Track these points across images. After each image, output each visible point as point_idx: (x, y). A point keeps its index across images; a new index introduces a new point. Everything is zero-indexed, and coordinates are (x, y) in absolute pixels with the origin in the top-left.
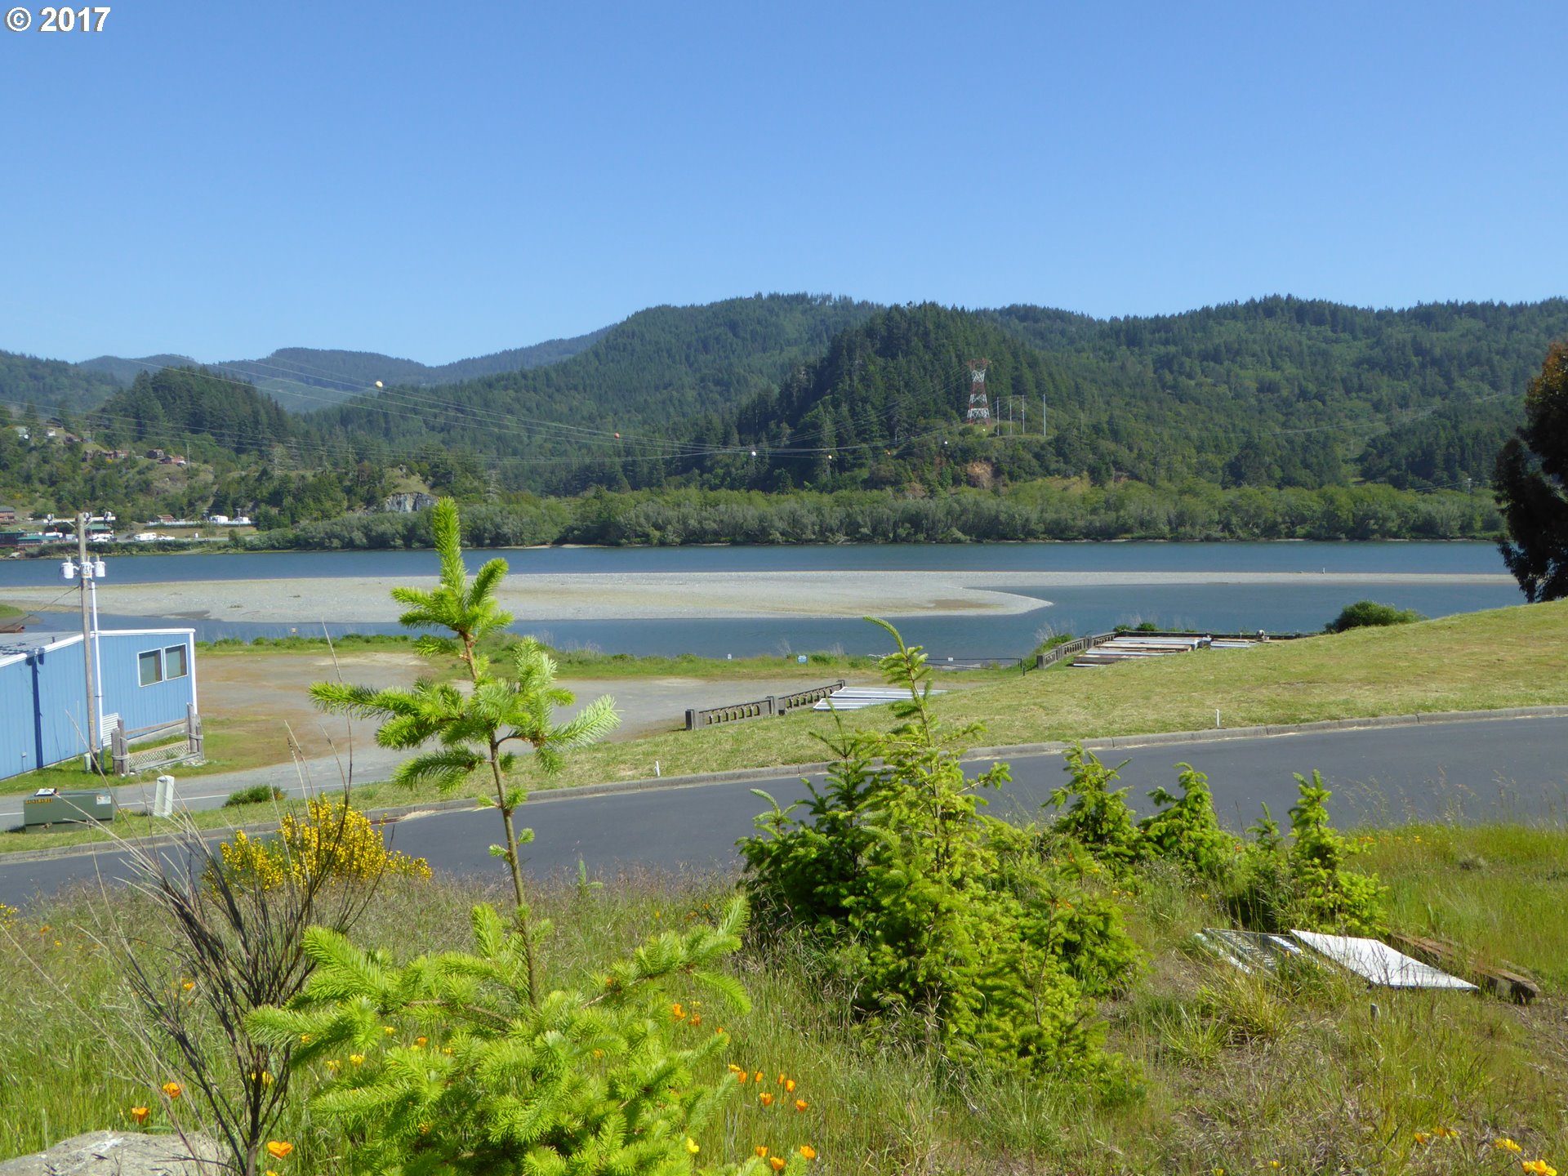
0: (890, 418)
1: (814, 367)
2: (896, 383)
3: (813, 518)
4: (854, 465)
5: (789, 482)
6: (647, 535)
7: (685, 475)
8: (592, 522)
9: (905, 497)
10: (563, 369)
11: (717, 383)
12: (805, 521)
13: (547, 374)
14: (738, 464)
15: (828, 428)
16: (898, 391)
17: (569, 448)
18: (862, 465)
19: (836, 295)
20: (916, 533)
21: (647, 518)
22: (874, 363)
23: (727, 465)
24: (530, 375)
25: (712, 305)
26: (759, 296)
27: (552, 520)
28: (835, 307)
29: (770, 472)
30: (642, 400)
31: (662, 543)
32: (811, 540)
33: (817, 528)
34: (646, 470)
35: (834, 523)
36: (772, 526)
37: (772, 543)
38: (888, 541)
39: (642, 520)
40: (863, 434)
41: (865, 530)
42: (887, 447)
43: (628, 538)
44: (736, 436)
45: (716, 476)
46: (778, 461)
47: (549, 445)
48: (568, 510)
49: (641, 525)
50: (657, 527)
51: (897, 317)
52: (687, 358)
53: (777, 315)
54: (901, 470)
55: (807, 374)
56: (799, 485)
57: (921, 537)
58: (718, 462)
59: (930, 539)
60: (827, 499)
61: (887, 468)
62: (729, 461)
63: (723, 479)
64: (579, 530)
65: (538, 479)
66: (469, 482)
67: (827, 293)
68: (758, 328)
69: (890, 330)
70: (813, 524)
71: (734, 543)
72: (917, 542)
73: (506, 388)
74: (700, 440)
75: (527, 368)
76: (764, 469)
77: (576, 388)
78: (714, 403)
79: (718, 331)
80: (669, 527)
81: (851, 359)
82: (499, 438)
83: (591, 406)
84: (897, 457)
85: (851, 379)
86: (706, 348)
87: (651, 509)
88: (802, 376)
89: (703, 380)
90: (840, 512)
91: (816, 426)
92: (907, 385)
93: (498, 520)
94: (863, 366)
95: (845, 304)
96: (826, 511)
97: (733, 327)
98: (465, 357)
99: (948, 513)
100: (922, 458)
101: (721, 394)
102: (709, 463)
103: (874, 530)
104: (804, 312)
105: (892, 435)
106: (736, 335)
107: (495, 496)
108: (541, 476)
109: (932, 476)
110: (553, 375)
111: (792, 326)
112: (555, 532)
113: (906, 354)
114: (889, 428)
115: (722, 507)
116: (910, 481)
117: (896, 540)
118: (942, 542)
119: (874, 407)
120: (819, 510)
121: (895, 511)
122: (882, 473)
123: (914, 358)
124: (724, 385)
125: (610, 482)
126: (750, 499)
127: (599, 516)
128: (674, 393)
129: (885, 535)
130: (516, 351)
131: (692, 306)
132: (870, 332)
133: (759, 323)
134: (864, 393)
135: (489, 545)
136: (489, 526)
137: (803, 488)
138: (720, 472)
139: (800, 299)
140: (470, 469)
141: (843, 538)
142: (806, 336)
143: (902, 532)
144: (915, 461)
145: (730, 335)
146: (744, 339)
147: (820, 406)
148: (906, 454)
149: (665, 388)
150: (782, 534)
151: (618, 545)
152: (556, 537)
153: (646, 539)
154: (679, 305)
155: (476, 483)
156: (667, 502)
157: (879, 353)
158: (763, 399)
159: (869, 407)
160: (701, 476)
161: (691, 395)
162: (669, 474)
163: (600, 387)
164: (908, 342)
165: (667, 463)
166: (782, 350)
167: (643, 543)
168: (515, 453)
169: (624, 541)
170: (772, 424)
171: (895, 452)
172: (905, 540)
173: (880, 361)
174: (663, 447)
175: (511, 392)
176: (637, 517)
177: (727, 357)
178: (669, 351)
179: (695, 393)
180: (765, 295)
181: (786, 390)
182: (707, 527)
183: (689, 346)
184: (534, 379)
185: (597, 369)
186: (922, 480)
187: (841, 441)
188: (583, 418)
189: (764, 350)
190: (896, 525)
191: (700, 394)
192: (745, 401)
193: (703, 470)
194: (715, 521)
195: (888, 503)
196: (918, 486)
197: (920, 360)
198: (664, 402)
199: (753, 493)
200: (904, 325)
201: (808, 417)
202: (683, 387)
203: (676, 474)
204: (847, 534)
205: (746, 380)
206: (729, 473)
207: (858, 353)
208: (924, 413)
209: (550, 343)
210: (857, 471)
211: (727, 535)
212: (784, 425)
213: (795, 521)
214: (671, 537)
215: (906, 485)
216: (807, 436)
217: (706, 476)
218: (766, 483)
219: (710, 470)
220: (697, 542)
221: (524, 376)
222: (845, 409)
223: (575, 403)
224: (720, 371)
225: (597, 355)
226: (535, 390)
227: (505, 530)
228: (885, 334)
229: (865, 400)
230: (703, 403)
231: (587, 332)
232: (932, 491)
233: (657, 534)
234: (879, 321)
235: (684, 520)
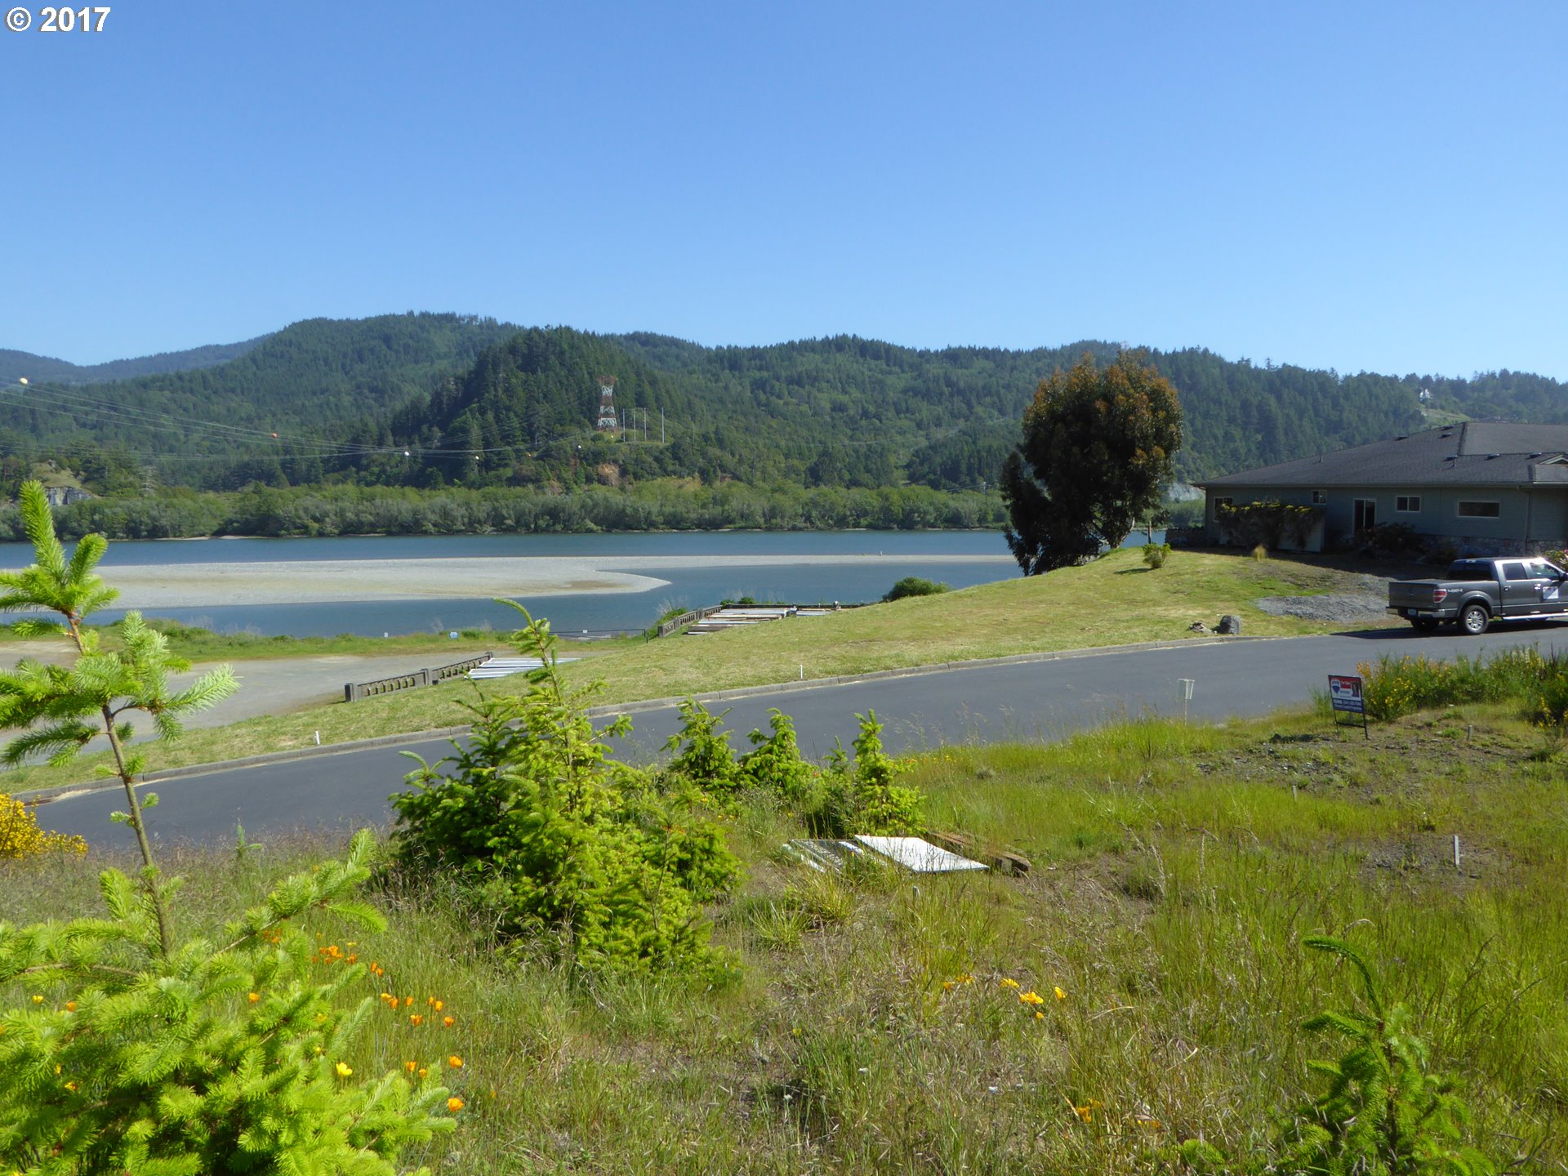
0: (531, 425)
1: (463, 379)
2: (536, 395)
3: (463, 511)
4: (499, 465)
5: (440, 479)
6: (305, 527)
7: (342, 473)
8: (252, 515)
9: (544, 493)
10: (221, 372)
11: (372, 390)
12: (455, 513)
13: (204, 377)
14: (393, 463)
15: (475, 433)
16: (538, 402)
17: (227, 446)
18: (506, 465)
19: (482, 316)
20: (554, 524)
21: (306, 510)
22: (516, 377)
23: (382, 464)
24: (187, 377)
25: (367, 320)
26: (411, 313)
27: (211, 513)
28: (481, 326)
29: (422, 470)
30: (300, 403)
31: (321, 534)
32: (459, 532)
33: (466, 520)
34: (304, 467)
35: (482, 515)
36: (425, 518)
37: (426, 533)
38: (529, 531)
39: (301, 513)
40: (507, 438)
41: (509, 522)
42: (530, 450)
43: (287, 529)
44: (391, 438)
45: (372, 474)
46: (429, 461)
47: (207, 443)
48: (226, 504)
49: (300, 518)
50: (315, 519)
51: (534, 334)
52: (343, 366)
53: (429, 332)
54: (541, 470)
55: (456, 384)
56: (449, 482)
57: (559, 527)
58: (373, 461)
59: (567, 529)
60: (474, 494)
61: (528, 468)
62: (384, 460)
63: (379, 476)
64: (237, 522)
65: (196, 474)
66: (122, 477)
67: (473, 313)
68: (411, 342)
69: (530, 348)
70: (463, 517)
71: (390, 534)
72: (555, 532)
73: (161, 389)
74: (356, 441)
75: (183, 370)
76: (416, 468)
77: (233, 390)
78: (370, 408)
79: (373, 343)
80: (327, 519)
81: (495, 372)
82: (155, 436)
83: (248, 408)
84: (537, 459)
85: (496, 390)
86: (361, 359)
87: (308, 502)
88: (452, 386)
89: (358, 387)
90: (487, 506)
91: (464, 430)
92: (545, 396)
93: (155, 513)
94: (507, 380)
95: (490, 324)
96: (474, 505)
97: (387, 340)
98: (118, 358)
99: (582, 507)
100: (559, 459)
101: (375, 400)
102: (364, 462)
103: (518, 521)
104: (453, 330)
105: (533, 439)
106: (389, 348)
107: (152, 491)
108: (198, 472)
109: (568, 475)
110: (211, 378)
111: (442, 341)
112: (215, 525)
113: (544, 370)
114: (530, 433)
115: (378, 501)
116: (549, 479)
117: (537, 530)
118: (577, 531)
119: (517, 415)
120: (468, 505)
121: (535, 505)
122: (524, 472)
123: (551, 374)
124: (379, 392)
125: (269, 477)
126: (404, 495)
127: (258, 509)
128: (332, 399)
129: (527, 526)
130: (172, 354)
131: (348, 320)
132: (513, 350)
133: (411, 337)
134: (507, 403)
135: (146, 537)
136: (145, 519)
137: (454, 484)
138: (376, 470)
139: (449, 318)
140: (125, 465)
141: (490, 529)
142: (454, 351)
143: (542, 523)
144: (553, 462)
145: (384, 347)
146: (397, 352)
147: (468, 414)
148: (545, 456)
149: (322, 393)
150: (434, 525)
151: (277, 536)
152: (215, 529)
153: (305, 530)
154: (335, 318)
155: (131, 479)
156: (325, 497)
157: (522, 368)
158: (415, 406)
159: (511, 414)
160: (357, 473)
161: (347, 400)
162: (327, 472)
163: (258, 390)
164: (546, 359)
165: (325, 461)
166: (432, 362)
167: (302, 534)
168: (171, 450)
169: (283, 532)
170: (424, 428)
171: (535, 454)
172: (546, 530)
173: (522, 375)
174: (321, 447)
175: (167, 393)
176: (296, 510)
177: (381, 367)
178: (326, 360)
179: (351, 399)
180: (416, 313)
181: (437, 398)
182: (363, 519)
183: (345, 355)
184: (190, 381)
185: (255, 374)
186: (559, 479)
187: (487, 444)
188: (241, 419)
189: (416, 362)
190: (536, 517)
191: (355, 400)
192: (399, 406)
193: (359, 468)
194: (371, 514)
195: (531, 499)
196: (556, 484)
197: (557, 374)
198: (321, 406)
199: (407, 489)
200: (543, 345)
201: (457, 422)
202: (339, 393)
203: (334, 471)
204: (493, 525)
205: (399, 389)
206: (384, 471)
207: (502, 367)
208: (560, 421)
209: (206, 348)
210: (502, 471)
211: (383, 526)
212: (435, 429)
213: (445, 513)
214: (329, 529)
215: (545, 483)
216: (456, 440)
217: (363, 473)
218: (419, 480)
219: (366, 468)
220: (354, 532)
221: (180, 378)
222: (490, 416)
223: (233, 405)
224: (375, 379)
225: (254, 360)
226: (192, 391)
227: (163, 522)
228: (526, 352)
229: (508, 409)
230: (359, 408)
232: (568, 488)
233: (316, 525)
234: (520, 341)
235: (341, 513)
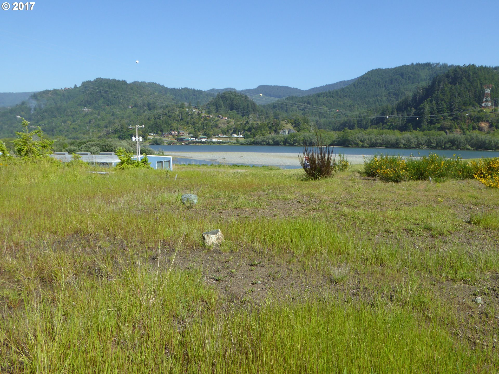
0: (451, 106)
1: (425, 89)
2: (455, 94)
3: (415, 140)
4: (436, 123)
5: (411, 127)
6: (358, 144)
7: (377, 125)
8: (341, 139)
9: (453, 133)
10: (343, 90)
11: (394, 94)
12: (412, 141)
13: (337, 92)
14: (396, 121)
15: (427, 109)
16: (455, 96)
17: (342, 116)
18: (439, 122)
19: (441, 63)
20: (453, 146)
21: (358, 138)
22: (447, 87)
23: (392, 122)
24: (332, 92)
25: (395, 68)
26: (412, 64)
27: (329, 138)
28: (440, 67)
29: (406, 124)
30: (368, 100)
31: (363, 147)
32: (414, 147)
33: (416, 143)
34: (365, 123)
35: (423, 142)
36: (400, 142)
37: (400, 148)
38: (441, 148)
39: (357, 139)
40: (440, 111)
41: (433, 145)
42: (449, 116)
43: (351, 144)
44: (396, 112)
45: (388, 125)
46: (409, 120)
47: (336, 115)
48: (335, 135)
49: (356, 141)
50: (361, 141)
51: (458, 69)
52: (385, 86)
53: (419, 71)
54: (453, 124)
55: (423, 91)
56: (415, 129)
57: (454, 147)
58: (389, 121)
59: (458, 148)
60: (421, 133)
61: (447, 123)
62: (392, 120)
63: (390, 126)
64: (336, 141)
65: (331, 126)
66: (305, 126)
67: (438, 62)
68: (411, 75)
69: (455, 74)
70: (415, 142)
71: (387, 147)
72: (453, 149)
73: (324, 97)
74: (383, 113)
75: (331, 90)
76: (404, 123)
77: (346, 96)
78: (393, 101)
79: (397, 76)
80: (365, 141)
81: (439, 85)
82: (320, 113)
83: (350, 102)
84: (451, 120)
85: (438, 93)
86: (392, 83)
87: (360, 135)
88: (421, 92)
89: (389, 93)
90: (425, 138)
91: (423, 108)
92: (459, 94)
93: (312, 137)
94: (443, 88)
95: (445, 66)
96: (420, 138)
97: (402, 75)
98: (314, 87)
99: (466, 140)
100: (461, 120)
101: (395, 98)
102: (385, 121)
103: (437, 144)
104: (429, 69)
105: (452, 112)
106: (403, 78)
107: (313, 130)
108: (332, 124)
109: (465, 126)
110: (339, 92)
111: (424, 74)
112: (329, 142)
113: (459, 83)
114: (450, 109)
115: (384, 135)
116: (456, 128)
117: (445, 148)
118: (462, 149)
119: (445, 102)
120: (417, 137)
121: (445, 138)
122: (445, 125)
123: (463, 85)
124: (396, 95)
125: (351, 127)
126: (394, 133)
127: (343, 137)
128: (379, 98)
129: (441, 147)
130: (330, 85)
131: (388, 68)
132: (447, 76)
133: (411, 73)
134: (442, 97)
135: (308, 145)
136: (308, 139)
138: (389, 124)
139: (428, 65)
140: (306, 122)
141: (425, 147)
142: (428, 78)
143: (447, 146)
144: (458, 121)
145: (401, 78)
146: (405, 79)
147: (426, 103)
148: (455, 118)
149: (376, 96)
150: (404, 145)
151: (348, 146)
152: (329, 144)
153: (357, 145)
154: (384, 68)
155: (307, 126)
156: (365, 133)
157: (450, 83)
158: (406, 100)
159: (443, 102)
160: (382, 125)
161: (384, 98)
162: (372, 125)
163: (354, 96)
164: (462, 79)
165: (372, 121)
166: (419, 83)
167: (357, 146)
168: (325, 117)
169: (350, 145)
170: (409, 108)
171: (451, 118)
172: (449, 148)
173: (450, 86)
174: (373, 116)
175: (325, 98)
176: (355, 138)
177: (399, 86)
178: (379, 84)
179: (386, 98)
180: (415, 64)
181: (415, 97)
182: (378, 142)
183: (386, 82)
184: (333, 94)
185: (354, 90)
186: (461, 128)
187: (431, 113)
188: (348, 106)
189: (413, 83)
190: (445, 143)
191: (388, 98)
192: (400, 100)
193: (383, 123)
194: (381, 140)
195: (443, 136)
196: (459, 130)
197: (465, 85)
198: (375, 101)
199: (395, 131)
200: (461, 73)
201: (421, 106)
202: (382, 96)
203: (374, 124)
204: (427, 146)
205: (404, 93)
206: (392, 125)
207: (442, 83)
208: (465, 104)
209: (341, 82)
210: (437, 125)
211: (385, 145)
212: (413, 108)
213: (408, 141)
214: (366, 145)
215: (454, 130)
216: (420, 113)
217: (384, 125)
218: (403, 129)
219: (386, 123)
220: (374, 146)
221: (330, 93)
222: (434, 103)
223: (346, 101)
224: (396, 90)
225: (354, 85)
226: (333, 97)
227: (313, 141)
228: (453, 76)
229: (442, 100)
230: (389, 101)
231: (353, 78)
232: (464, 132)
233: (361, 143)
234: (451, 72)
235: (370, 139)
